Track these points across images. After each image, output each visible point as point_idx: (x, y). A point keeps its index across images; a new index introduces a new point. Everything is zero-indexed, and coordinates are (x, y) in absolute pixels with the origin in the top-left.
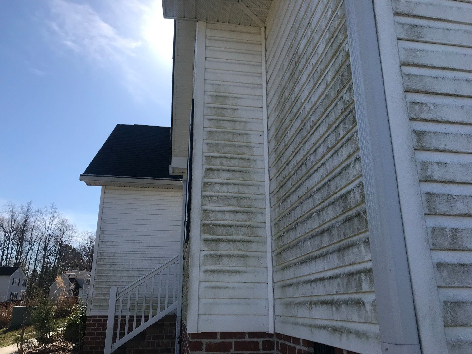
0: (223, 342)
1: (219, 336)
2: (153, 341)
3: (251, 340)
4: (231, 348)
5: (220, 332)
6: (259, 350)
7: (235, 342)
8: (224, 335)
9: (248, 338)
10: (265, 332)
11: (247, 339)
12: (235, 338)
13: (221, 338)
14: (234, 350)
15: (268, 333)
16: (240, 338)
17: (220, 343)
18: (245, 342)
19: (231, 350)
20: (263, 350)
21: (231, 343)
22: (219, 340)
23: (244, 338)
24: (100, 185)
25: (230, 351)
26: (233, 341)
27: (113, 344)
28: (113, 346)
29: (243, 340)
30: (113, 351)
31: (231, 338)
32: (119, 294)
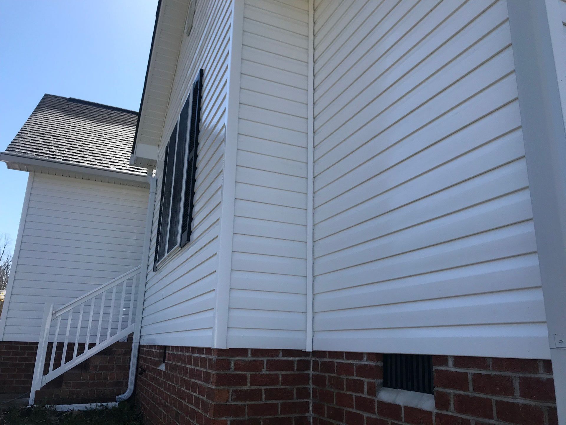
0: (254, 360)
1: (249, 354)
2: (100, 372)
3: (285, 358)
4: (263, 368)
5: (251, 349)
6: (293, 370)
7: (267, 360)
8: (256, 352)
9: (282, 356)
10: (301, 350)
11: (281, 358)
12: (268, 357)
13: (253, 355)
14: (266, 370)
15: (304, 351)
16: (273, 356)
17: (250, 362)
18: (278, 360)
19: (263, 369)
20: (298, 370)
21: (263, 361)
22: (249, 358)
23: (278, 356)
24: (28, 171)
25: (261, 371)
26: (265, 359)
27: (44, 376)
28: (44, 378)
29: (278, 358)
30: (44, 384)
31: (263, 356)
32: (56, 312)
